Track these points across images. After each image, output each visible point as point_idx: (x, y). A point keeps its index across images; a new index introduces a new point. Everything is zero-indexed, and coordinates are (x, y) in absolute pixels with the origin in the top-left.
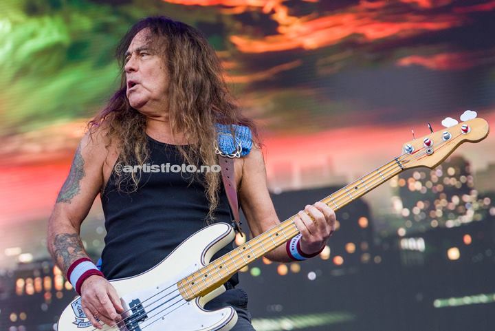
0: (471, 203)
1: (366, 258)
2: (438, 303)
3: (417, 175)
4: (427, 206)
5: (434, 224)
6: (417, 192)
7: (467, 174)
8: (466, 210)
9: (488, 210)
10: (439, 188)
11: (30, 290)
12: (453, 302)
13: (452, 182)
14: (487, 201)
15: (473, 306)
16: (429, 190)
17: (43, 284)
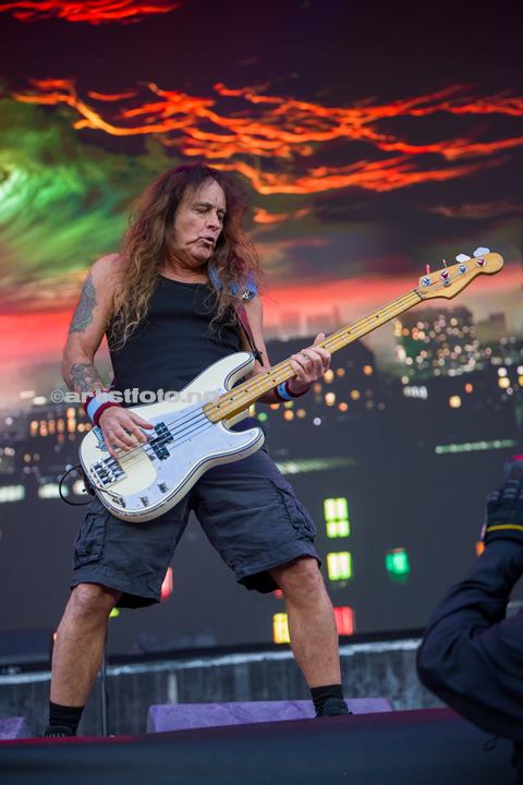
0: (473, 352)
1: (370, 404)
2: (439, 450)
3: (421, 325)
4: (430, 355)
5: (437, 372)
6: (420, 341)
7: (469, 324)
8: (468, 359)
9: (489, 360)
10: (443, 338)
11: (44, 431)
12: (454, 448)
13: (456, 332)
14: (489, 351)
15: (473, 452)
16: (432, 340)
17: (56, 426)
